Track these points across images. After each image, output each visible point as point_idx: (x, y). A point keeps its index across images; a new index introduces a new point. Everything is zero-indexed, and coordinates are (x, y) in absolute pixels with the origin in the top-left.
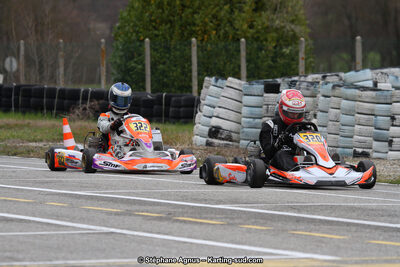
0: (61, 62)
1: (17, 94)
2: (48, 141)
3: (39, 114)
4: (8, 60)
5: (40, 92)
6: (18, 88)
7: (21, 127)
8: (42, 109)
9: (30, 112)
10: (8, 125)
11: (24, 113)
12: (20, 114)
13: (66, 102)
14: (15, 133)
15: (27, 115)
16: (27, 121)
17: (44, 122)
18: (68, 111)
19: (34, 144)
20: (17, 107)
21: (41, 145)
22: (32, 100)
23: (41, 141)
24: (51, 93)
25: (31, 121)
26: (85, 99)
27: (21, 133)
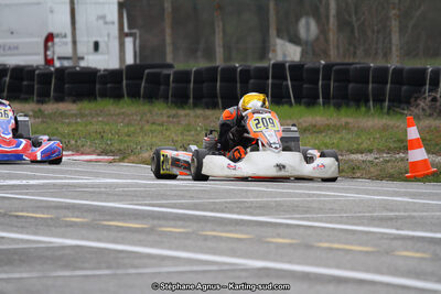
0: (395, 25)
1: (327, 78)
2: (380, 151)
3: (363, 109)
4: (303, 22)
5: (363, 75)
6: (328, 68)
7: (337, 129)
8: (367, 101)
9: (348, 105)
10: (315, 126)
11: (338, 106)
12: (332, 108)
13: (404, 88)
14: (327, 140)
15: (343, 110)
16: (344, 120)
17: (371, 122)
18: (408, 103)
19: (359, 157)
20: (327, 98)
21: (370, 157)
22: (351, 86)
23: (370, 151)
24: (381, 74)
25: (350, 120)
26: (434, 84)
27: (336, 138)
